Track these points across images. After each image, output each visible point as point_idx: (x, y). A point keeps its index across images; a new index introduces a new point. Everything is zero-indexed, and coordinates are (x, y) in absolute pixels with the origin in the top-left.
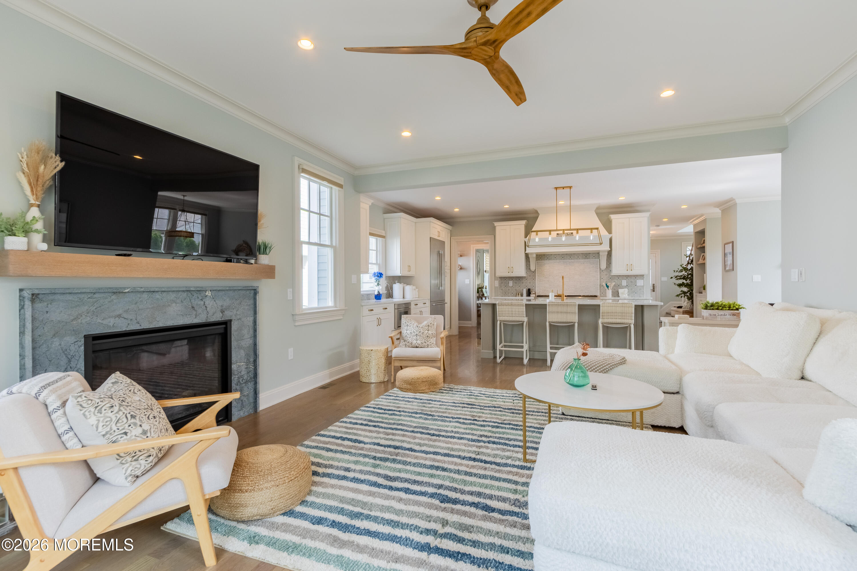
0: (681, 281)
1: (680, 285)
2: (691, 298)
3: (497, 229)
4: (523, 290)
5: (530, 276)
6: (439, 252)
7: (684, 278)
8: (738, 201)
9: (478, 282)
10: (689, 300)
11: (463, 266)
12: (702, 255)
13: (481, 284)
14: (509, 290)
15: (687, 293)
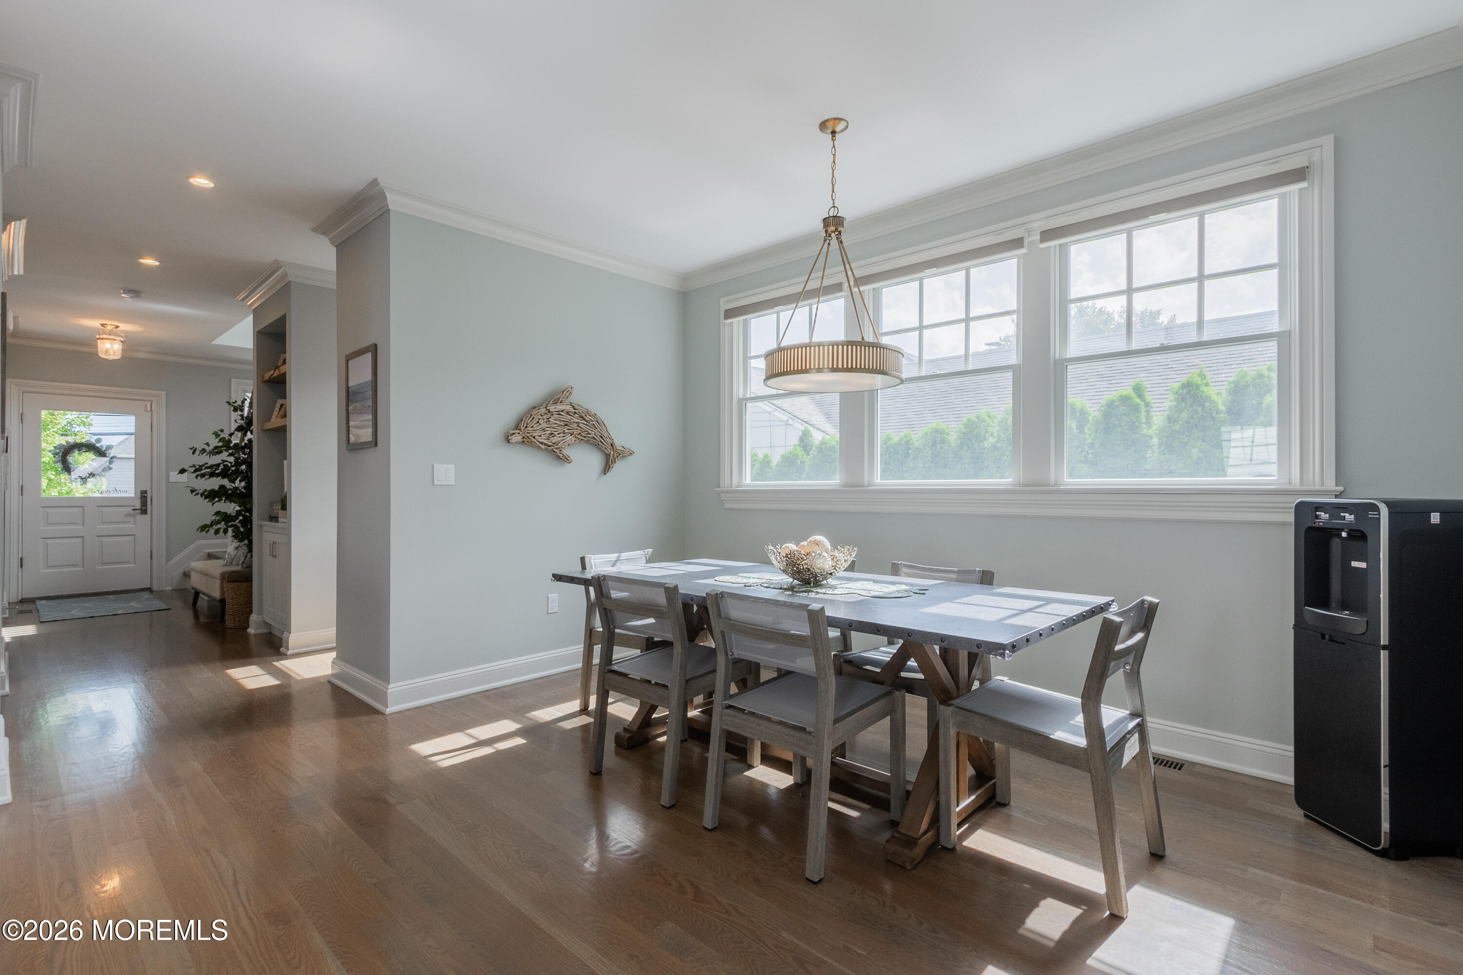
0: (215, 483)
1: (211, 495)
2: (245, 534)
7: (224, 474)
8: (393, 201)
10: (241, 541)
12: (278, 405)
15: (234, 518)
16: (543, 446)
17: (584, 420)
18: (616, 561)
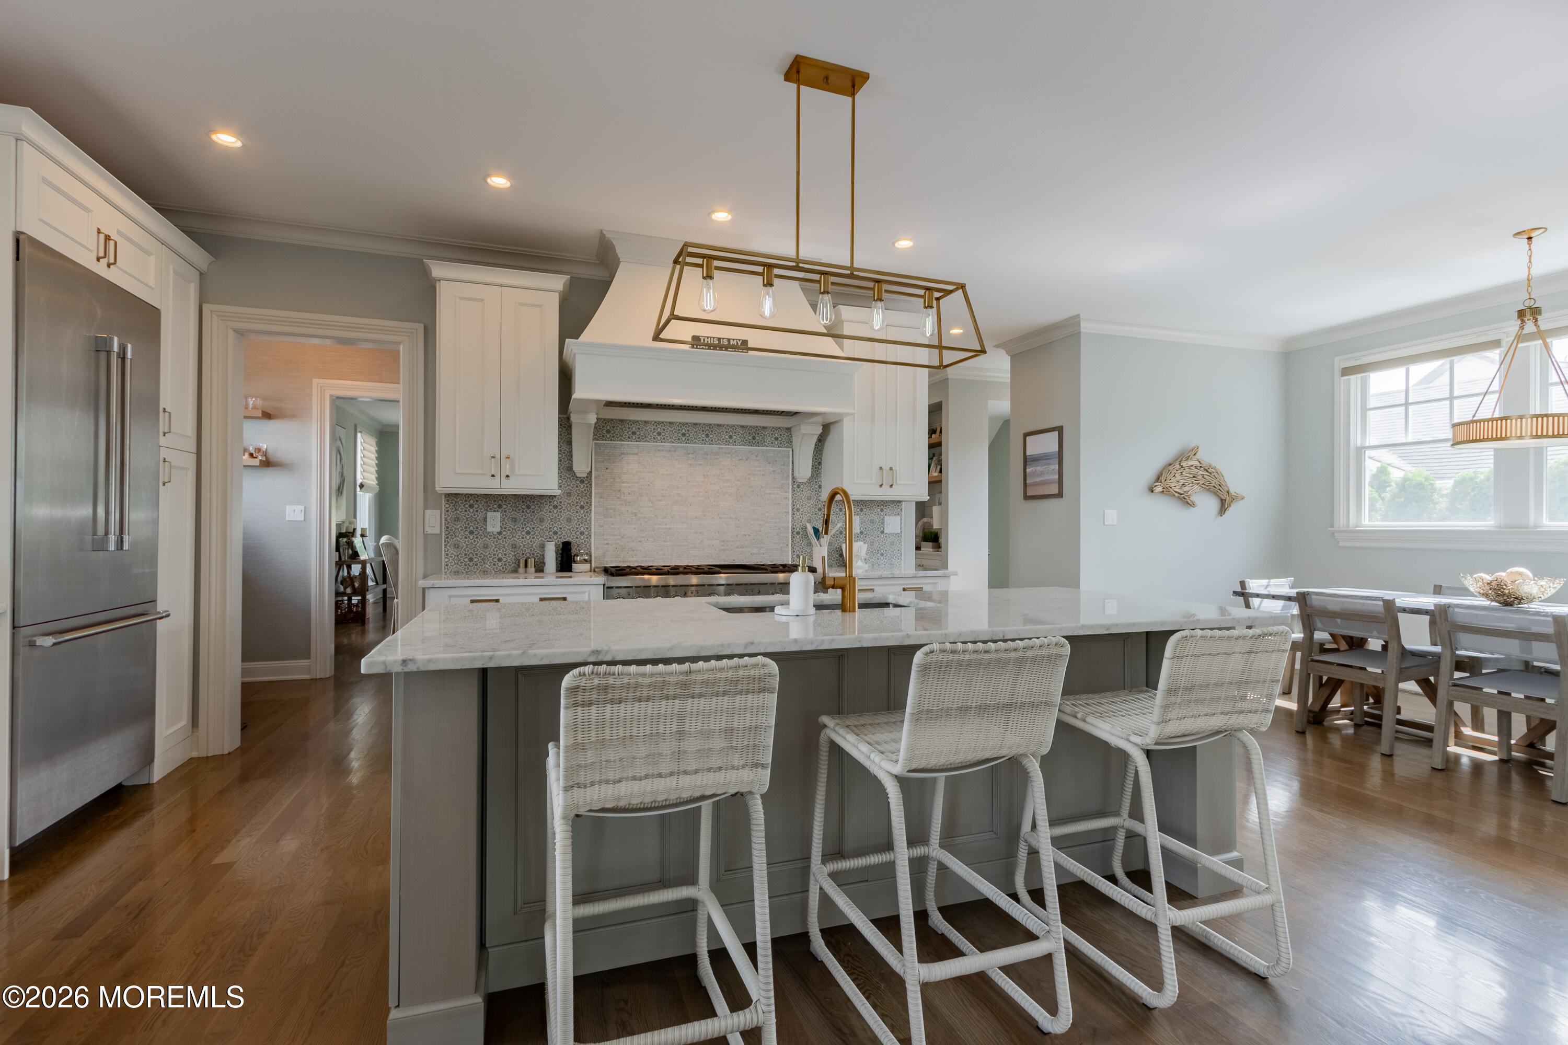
3: (446, 295)
4: (543, 547)
5: (569, 494)
6: (101, 348)
8: (1082, 327)
9: (338, 517)
11: (274, 455)
13: (346, 524)
14: (486, 547)
16: (1177, 495)
17: (1207, 472)
18: (1268, 586)
